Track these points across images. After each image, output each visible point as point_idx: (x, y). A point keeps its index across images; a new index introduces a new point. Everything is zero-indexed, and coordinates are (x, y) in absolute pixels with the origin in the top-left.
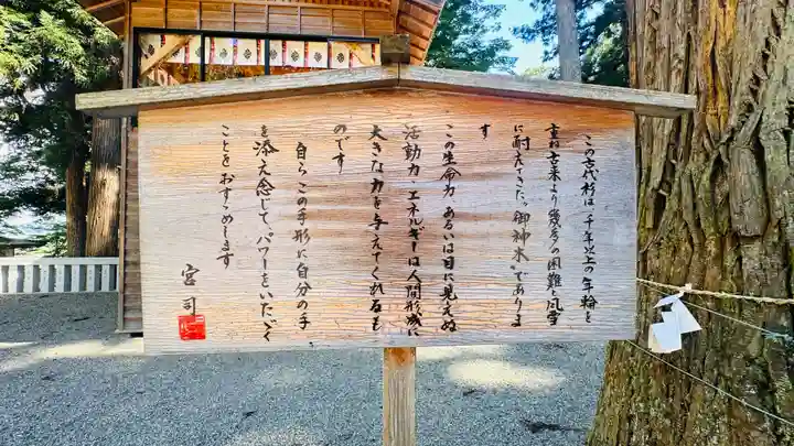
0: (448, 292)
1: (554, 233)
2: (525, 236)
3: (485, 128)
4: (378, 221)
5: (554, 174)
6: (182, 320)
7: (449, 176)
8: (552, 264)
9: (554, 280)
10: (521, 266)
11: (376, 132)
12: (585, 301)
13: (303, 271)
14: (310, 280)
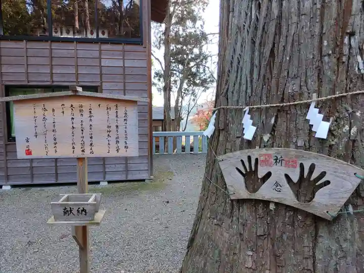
0: (91, 144)
1: (117, 131)
2: (110, 131)
3: (99, 105)
4: (73, 128)
5: (117, 116)
6: (26, 150)
7: (90, 117)
8: (117, 138)
9: (117, 142)
10: (109, 138)
11: (72, 106)
12: (125, 147)
13: (55, 139)
14: (57, 141)
